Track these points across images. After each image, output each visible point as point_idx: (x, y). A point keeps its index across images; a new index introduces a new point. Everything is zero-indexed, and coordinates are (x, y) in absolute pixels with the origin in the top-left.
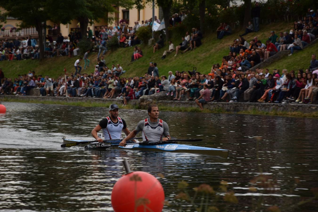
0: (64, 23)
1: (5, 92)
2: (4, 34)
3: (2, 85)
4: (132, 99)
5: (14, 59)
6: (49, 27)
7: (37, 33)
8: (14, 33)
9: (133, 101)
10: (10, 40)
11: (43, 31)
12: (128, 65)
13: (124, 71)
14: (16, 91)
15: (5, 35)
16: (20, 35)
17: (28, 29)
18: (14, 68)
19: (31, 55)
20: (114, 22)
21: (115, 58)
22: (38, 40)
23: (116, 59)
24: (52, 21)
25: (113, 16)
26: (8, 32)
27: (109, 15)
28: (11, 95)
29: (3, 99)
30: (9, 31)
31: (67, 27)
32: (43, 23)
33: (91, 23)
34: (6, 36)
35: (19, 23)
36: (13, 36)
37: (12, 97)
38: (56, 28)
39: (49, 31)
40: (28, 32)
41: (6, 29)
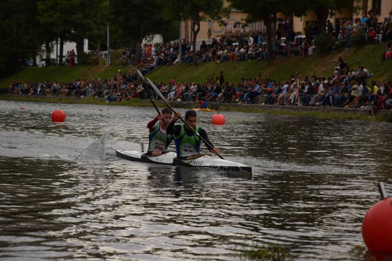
0: (299, 15)
1: (225, 99)
2: (226, 30)
3: (223, 91)
4: (382, 109)
5: (237, 60)
6: (280, 20)
7: (265, 28)
8: (238, 29)
9: (383, 112)
10: (233, 37)
11: (272, 25)
12: (378, 66)
13: (372, 74)
14: (239, 98)
15: (227, 32)
16: (244, 31)
17: (254, 24)
18: (237, 71)
19: (258, 55)
20: (361, 12)
21: (360, 58)
22: (266, 37)
23: (362, 59)
24: (283, 13)
25: (361, 4)
26: (231, 27)
27: (355, 4)
28: (232, 104)
29: (224, 108)
30: (233, 26)
31: (301, 20)
32: (272, 16)
33: (332, 15)
34: (229, 32)
35: (244, 16)
36: (237, 32)
37: (234, 106)
38: (288, 21)
39: (280, 25)
40: (254, 27)
41: (229, 24)
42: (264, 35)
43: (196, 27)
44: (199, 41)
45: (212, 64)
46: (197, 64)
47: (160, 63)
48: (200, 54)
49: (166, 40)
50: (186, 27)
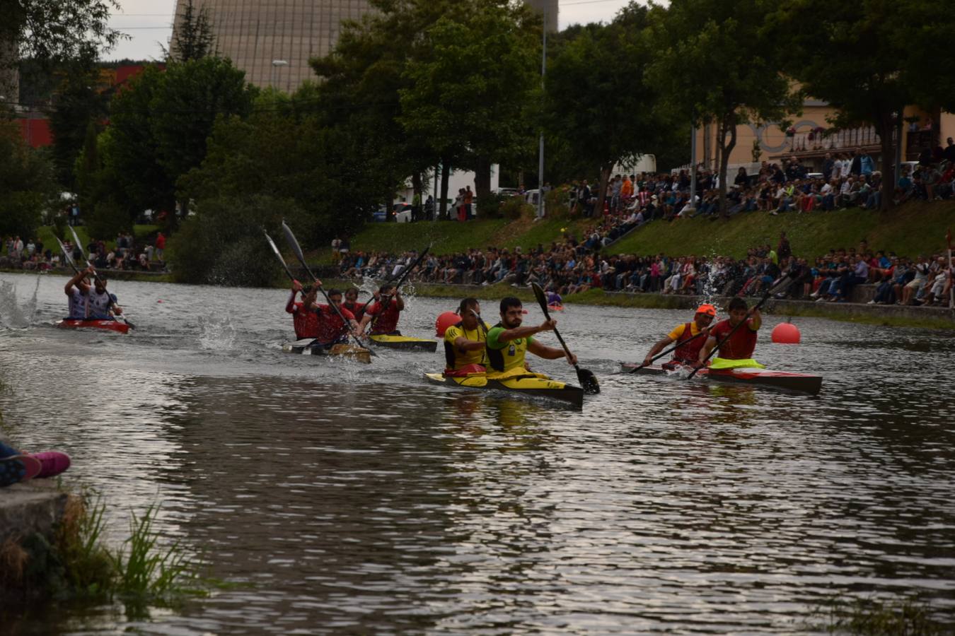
2: (792, 145)
5: (815, 208)
7: (879, 141)
8: (818, 142)
10: (808, 159)
11: (895, 135)
15: (795, 148)
16: (832, 147)
17: (854, 131)
18: (816, 232)
19: (861, 198)
22: (880, 160)
26: (804, 138)
30: (807, 136)
32: (895, 114)
34: (798, 148)
35: (833, 114)
36: (815, 149)
37: (807, 306)
38: (929, 126)
39: (910, 134)
40: (854, 139)
41: (799, 133)
42: (875, 156)
43: (728, 139)
44: (733, 166)
45: (760, 216)
46: (728, 218)
47: (650, 213)
48: (735, 197)
49: (663, 166)
50: (706, 139)
